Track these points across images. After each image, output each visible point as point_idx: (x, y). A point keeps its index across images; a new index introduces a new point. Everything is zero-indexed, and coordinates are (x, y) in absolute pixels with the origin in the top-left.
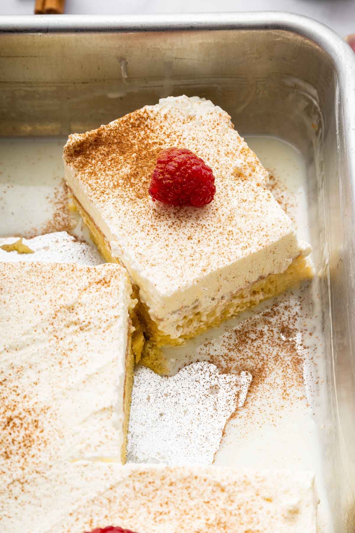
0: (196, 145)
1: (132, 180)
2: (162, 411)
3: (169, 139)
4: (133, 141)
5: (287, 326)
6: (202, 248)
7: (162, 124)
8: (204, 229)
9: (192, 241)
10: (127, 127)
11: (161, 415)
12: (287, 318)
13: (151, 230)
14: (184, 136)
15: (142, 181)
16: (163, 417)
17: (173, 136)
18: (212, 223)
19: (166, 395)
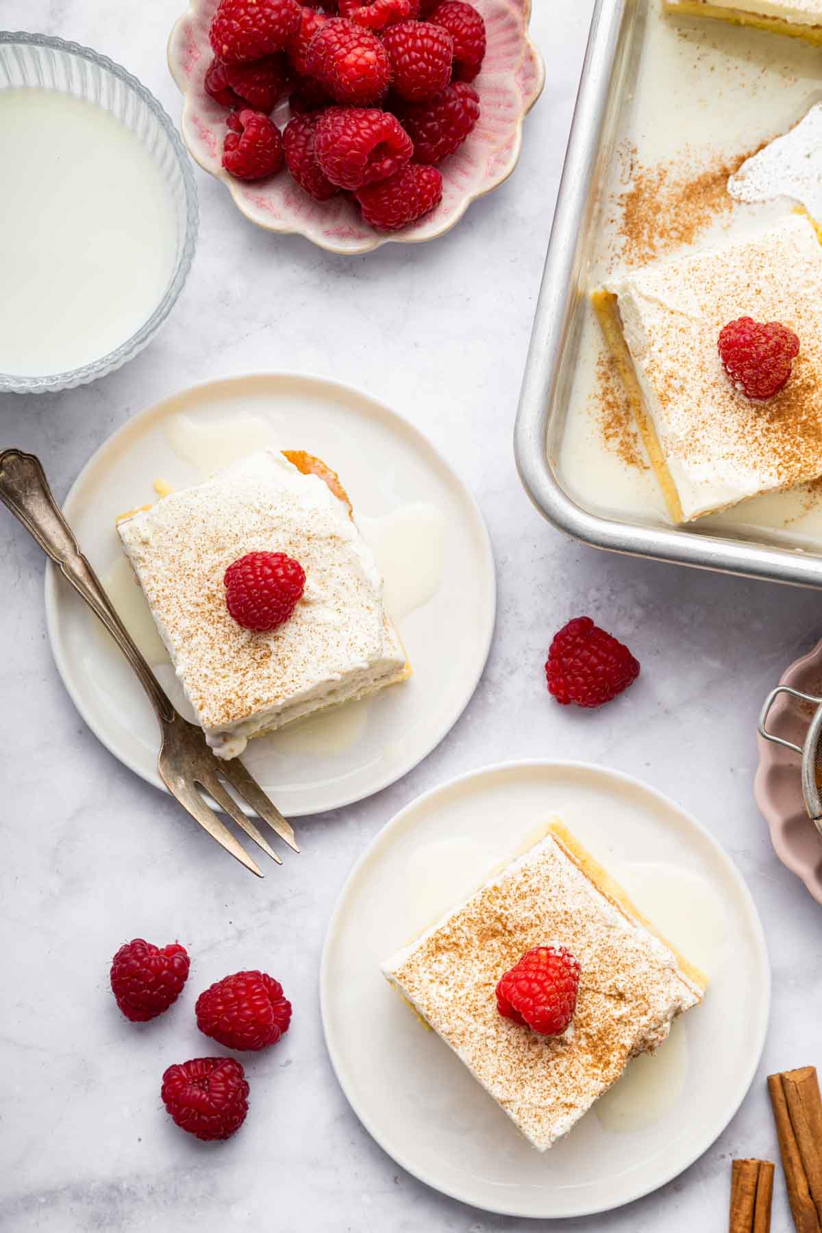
0: (723, 420)
1: (813, 383)
2: (807, 161)
3: (755, 435)
4: (802, 440)
5: (632, 239)
6: (746, 276)
7: (760, 458)
8: (739, 301)
9: (757, 287)
10: (806, 459)
11: (808, 156)
12: (632, 251)
13: (802, 311)
14: (736, 436)
15: (800, 380)
16: (807, 153)
17: (750, 439)
18: (727, 306)
19: (798, 179)
